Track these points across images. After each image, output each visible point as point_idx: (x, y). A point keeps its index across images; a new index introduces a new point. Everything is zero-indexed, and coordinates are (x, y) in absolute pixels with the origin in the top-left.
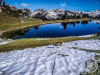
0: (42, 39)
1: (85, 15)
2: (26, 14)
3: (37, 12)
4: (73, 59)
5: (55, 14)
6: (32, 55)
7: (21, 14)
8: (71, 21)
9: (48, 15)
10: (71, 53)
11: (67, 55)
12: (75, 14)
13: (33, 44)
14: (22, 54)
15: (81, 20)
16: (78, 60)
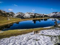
0: (22, 30)
1: (45, 15)
2: (12, 15)
3: (18, 14)
4: (43, 42)
5: (29, 15)
6: (17, 41)
7: (8, 15)
8: (38, 19)
9: (25, 16)
10: (41, 38)
11: (39, 40)
12: (40, 15)
13: (16, 33)
14: (10, 40)
15: (43, 18)
16: (46, 42)
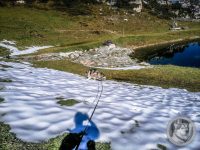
7: (177, 13)
